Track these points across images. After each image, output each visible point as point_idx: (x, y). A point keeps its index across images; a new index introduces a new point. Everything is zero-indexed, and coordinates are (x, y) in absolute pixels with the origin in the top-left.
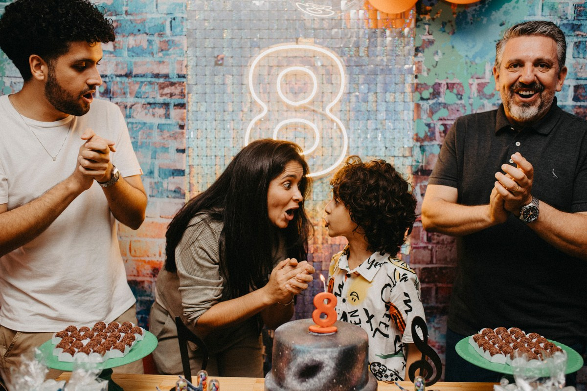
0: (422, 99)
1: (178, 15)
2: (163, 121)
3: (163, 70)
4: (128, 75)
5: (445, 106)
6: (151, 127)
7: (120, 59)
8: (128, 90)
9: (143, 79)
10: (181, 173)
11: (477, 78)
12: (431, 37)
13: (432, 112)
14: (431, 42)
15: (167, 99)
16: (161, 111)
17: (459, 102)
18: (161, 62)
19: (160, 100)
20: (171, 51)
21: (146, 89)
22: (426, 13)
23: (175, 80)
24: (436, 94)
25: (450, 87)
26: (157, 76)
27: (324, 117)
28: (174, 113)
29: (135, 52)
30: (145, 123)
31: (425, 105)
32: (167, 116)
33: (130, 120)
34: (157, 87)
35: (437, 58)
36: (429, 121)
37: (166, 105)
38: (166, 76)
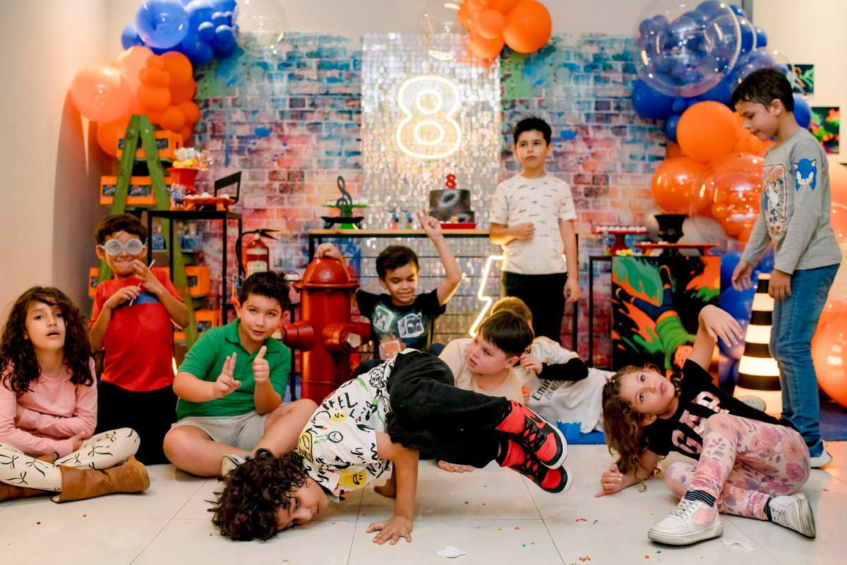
0: (505, 109)
1: (358, 58)
2: (348, 122)
3: (349, 91)
4: (327, 94)
5: (519, 113)
6: (340, 125)
7: (321, 84)
8: (326, 103)
9: (336, 97)
10: (358, 153)
11: (538, 96)
12: (509, 73)
13: (511, 116)
14: (509, 76)
15: (351, 108)
16: (347, 116)
17: (527, 111)
18: (347, 86)
19: (346, 109)
20: (354, 79)
21: (338, 102)
22: (506, 58)
23: (356, 97)
24: (513, 106)
25: (522, 102)
26: (345, 94)
27: (446, 122)
28: (355, 116)
29: (332, 80)
30: (336, 124)
31: (507, 113)
32: (351, 119)
33: (328, 121)
34: (344, 101)
35: (513, 85)
36: (509, 122)
37: (350, 112)
38: (350, 95)
